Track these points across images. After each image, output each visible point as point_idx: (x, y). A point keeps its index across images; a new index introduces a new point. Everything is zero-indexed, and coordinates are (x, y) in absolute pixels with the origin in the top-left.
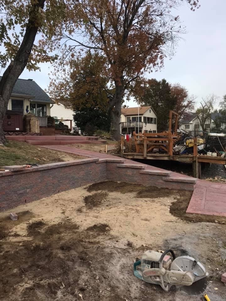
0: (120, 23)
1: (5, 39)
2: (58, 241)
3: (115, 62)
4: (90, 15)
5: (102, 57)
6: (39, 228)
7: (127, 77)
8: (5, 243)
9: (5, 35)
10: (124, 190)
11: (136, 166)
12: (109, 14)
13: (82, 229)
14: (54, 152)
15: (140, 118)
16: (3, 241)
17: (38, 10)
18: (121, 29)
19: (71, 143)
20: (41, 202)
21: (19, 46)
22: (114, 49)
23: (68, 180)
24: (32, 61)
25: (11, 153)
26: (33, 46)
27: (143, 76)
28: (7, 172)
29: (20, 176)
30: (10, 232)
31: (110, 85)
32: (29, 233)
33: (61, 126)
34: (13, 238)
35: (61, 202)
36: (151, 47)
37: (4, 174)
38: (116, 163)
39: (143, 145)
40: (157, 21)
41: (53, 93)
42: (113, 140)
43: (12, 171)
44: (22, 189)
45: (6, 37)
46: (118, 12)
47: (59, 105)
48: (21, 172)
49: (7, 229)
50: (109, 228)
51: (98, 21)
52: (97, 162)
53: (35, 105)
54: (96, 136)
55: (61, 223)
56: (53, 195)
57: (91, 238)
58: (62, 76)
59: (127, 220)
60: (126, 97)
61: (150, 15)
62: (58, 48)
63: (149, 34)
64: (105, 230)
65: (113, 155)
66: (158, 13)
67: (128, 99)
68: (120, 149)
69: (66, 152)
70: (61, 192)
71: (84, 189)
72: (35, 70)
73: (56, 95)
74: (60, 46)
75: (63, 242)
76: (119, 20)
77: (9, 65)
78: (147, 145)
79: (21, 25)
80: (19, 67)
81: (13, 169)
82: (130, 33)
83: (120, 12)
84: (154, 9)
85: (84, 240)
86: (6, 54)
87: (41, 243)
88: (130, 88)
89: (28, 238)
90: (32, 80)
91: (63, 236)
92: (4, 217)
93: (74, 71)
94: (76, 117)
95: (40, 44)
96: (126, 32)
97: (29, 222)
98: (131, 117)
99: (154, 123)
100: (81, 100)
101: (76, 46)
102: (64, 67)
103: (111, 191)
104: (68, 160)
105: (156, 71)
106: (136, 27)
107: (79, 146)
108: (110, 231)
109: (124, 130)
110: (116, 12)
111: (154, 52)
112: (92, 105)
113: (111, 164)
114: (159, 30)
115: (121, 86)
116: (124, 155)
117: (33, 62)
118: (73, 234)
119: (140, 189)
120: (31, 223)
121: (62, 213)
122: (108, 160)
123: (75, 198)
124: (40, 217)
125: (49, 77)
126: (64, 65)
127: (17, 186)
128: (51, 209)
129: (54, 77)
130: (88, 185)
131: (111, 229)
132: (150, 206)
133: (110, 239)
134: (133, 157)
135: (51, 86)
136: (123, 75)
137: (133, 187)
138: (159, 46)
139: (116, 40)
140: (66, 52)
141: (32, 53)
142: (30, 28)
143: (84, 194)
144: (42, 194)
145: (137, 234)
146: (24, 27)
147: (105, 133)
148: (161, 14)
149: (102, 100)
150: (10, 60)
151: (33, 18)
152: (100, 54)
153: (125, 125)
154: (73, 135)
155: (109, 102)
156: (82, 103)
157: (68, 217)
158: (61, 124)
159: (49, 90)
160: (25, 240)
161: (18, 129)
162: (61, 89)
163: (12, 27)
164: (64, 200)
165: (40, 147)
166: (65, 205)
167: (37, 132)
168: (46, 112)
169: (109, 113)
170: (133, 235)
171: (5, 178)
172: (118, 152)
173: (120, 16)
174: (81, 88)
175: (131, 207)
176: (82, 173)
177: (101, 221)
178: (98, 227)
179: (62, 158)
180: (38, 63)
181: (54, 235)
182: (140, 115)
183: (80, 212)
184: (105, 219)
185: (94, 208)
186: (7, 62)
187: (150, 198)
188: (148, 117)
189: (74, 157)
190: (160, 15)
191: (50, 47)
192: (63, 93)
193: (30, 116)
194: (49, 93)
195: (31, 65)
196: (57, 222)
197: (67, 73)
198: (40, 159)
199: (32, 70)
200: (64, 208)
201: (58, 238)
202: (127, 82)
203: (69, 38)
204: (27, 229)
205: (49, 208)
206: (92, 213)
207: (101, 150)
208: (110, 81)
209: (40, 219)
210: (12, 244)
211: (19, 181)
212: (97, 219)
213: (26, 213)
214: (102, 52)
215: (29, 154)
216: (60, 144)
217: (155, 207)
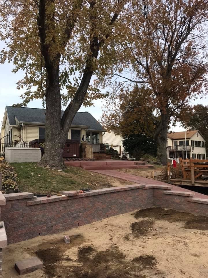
0: (164, 59)
1: (67, 83)
2: (105, 271)
3: (160, 94)
4: (137, 55)
5: (148, 89)
6: (89, 254)
7: (172, 105)
8: (59, 267)
9: (67, 80)
10: (172, 218)
11: (184, 194)
12: (154, 52)
13: (128, 259)
14: (105, 177)
15: (188, 142)
16: (57, 265)
17: (92, 60)
18: (165, 64)
19: (119, 168)
20: (92, 226)
21: (78, 88)
22: (159, 82)
23: (116, 205)
24: (87, 99)
25: (68, 178)
26: (89, 87)
27: (188, 104)
28: (64, 197)
29: (74, 201)
30: (63, 256)
31: (156, 113)
32: (79, 258)
33: (111, 151)
34: (65, 262)
35: (109, 227)
36: (194, 77)
37: (61, 199)
38: (163, 190)
39: (190, 171)
40: (200, 53)
41: (105, 123)
42: (160, 165)
43: (68, 196)
44: (75, 213)
45: (68, 82)
46: (162, 50)
47: (110, 133)
48: (75, 197)
49: (61, 252)
50: (156, 261)
51: (144, 60)
52: (143, 189)
53: (90, 133)
54: (143, 161)
55: (109, 250)
56: (102, 220)
57: (137, 271)
58: (113, 108)
59: (174, 254)
60: (171, 123)
61: (192, 49)
62: (110, 85)
63: (192, 66)
64: (152, 263)
65: (160, 181)
66: (200, 47)
67: (174, 125)
68: (167, 175)
69: (115, 177)
70: (109, 217)
71: (131, 215)
72: (90, 106)
73: (107, 125)
74: (111, 83)
75: (109, 272)
76: (163, 56)
77: (69, 104)
78: (195, 172)
79: (80, 71)
80: (77, 105)
81: (69, 194)
82: (173, 66)
83: (164, 49)
84: (196, 43)
85: (130, 273)
86: (67, 94)
87: (90, 271)
88: (175, 115)
89: (79, 263)
90: (88, 112)
91: (110, 265)
92: (59, 239)
93: (123, 103)
94: (124, 143)
95: (95, 83)
96: (170, 66)
97: (80, 246)
98: (178, 141)
99: (202, 147)
100: (130, 128)
101: (125, 82)
102: (114, 100)
103: (157, 219)
104: (117, 185)
105: (202, 98)
106: (179, 60)
107: (127, 171)
108: (156, 264)
109: (172, 154)
110: (160, 50)
111: (198, 81)
112: (140, 131)
113: (157, 191)
114: (202, 61)
115: (167, 114)
116: (171, 181)
117: (89, 100)
118: (120, 264)
119: (189, 219)
120: (82, 248)
121: (110, 239)
122: (154, 186)
123: (122, 224)
124: (90, 242)
125: (102, 109)
126: (114, 98)
127: (71, 209)
128: (99, 234)
129: (106, 109)
130: (135, 211)
131: (157, 263)
132: (200, 239)
133: (156, 274)
134: (180, 183)
135: (104, 117)
136: (169, 103)
137: (181, 216)
138: (203, 75)
139: (161, 74)
140: (116, 88)
141: (88, 93)
142: (87, 72)
143: (131, 220)
144: (92, 219)
145: (185, 271)
146: (82, 72)
147: (152, 157)
148: (204, 47)
149: (148, 127)
150: (70, 99)
151: (89, 65)
152: (146, 87)
153: (172, 149)
154: (122, 159)
155: (155, 129)
156: (130, 130)
157: (115, 244)
158: (112, 149)
159: (102, 120)
160: (76, 265)
161: (75, 155)
162: (111, 119)
163: (73, 73)
164: (113, 226)
165: (92, 172)
166: (112, 231)
167: (90, 158)
168: (99, 139)
169: (156, 139)
170: (180, 272)
171: (62, 202)
172: (165, 178)
173: (164, 53)
174: (129, 117)
175: (179, 239)
176: (129, 198)
177: (148, 251)
178: (144, 259)
179: (111, 183)
180: (93, 100)
181: (102, 263)
182: (187, 139)
183: (126, 239)
184: (152, 250)
185: (141, 237)
186: (68, 101)
187: (200, 229)
188: (196, 140)
189: (122, 182)
190: (202, 48)
191: (103, 85)
192: (113, 123)
193: (85, 144)
194: (102, 123)
195: (87, 102)
196: (105, 248)
197: (117, 105)
198: (93, 184)
199: (87, 106)
200: (112, 234)
201: (105, 267)
202: (172, 110)
203: (119, 75)
204: (77, 254)
205: (98, 232)
206: (138, 242)
207: (148, 175)
208: (156, 110)
209: (90, 243)
210: (64, 269)
211: (73, 205)
212: (144, 250)
213: (78, 236)
214: (148, 85)
215: (83, 179)
216: (110, 169)
217: (205, 240)
